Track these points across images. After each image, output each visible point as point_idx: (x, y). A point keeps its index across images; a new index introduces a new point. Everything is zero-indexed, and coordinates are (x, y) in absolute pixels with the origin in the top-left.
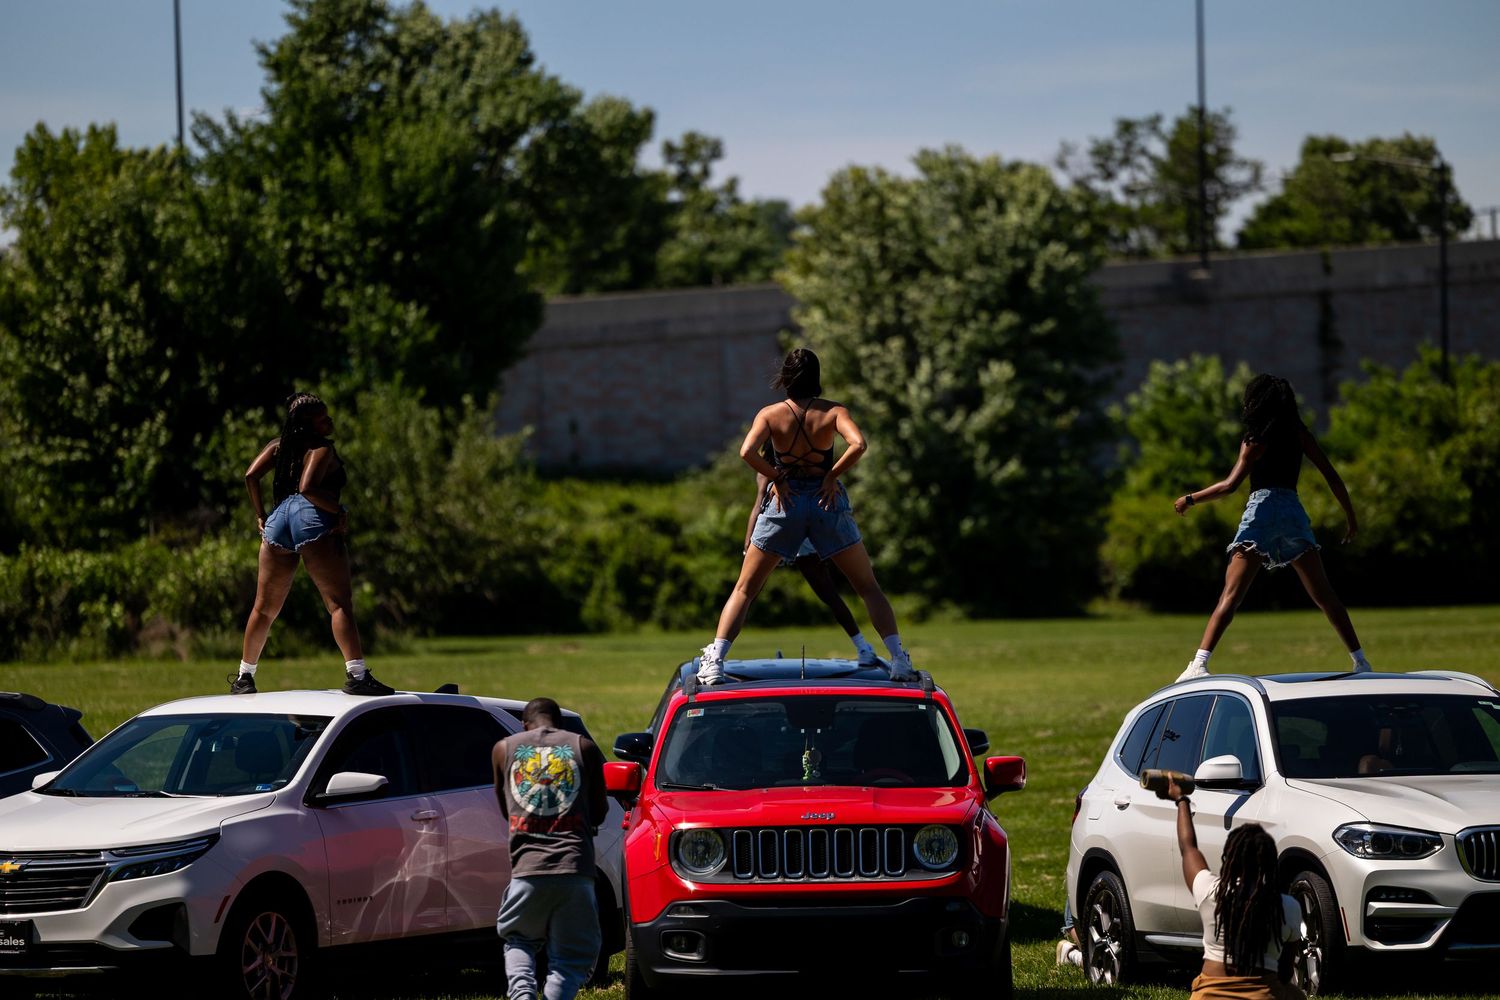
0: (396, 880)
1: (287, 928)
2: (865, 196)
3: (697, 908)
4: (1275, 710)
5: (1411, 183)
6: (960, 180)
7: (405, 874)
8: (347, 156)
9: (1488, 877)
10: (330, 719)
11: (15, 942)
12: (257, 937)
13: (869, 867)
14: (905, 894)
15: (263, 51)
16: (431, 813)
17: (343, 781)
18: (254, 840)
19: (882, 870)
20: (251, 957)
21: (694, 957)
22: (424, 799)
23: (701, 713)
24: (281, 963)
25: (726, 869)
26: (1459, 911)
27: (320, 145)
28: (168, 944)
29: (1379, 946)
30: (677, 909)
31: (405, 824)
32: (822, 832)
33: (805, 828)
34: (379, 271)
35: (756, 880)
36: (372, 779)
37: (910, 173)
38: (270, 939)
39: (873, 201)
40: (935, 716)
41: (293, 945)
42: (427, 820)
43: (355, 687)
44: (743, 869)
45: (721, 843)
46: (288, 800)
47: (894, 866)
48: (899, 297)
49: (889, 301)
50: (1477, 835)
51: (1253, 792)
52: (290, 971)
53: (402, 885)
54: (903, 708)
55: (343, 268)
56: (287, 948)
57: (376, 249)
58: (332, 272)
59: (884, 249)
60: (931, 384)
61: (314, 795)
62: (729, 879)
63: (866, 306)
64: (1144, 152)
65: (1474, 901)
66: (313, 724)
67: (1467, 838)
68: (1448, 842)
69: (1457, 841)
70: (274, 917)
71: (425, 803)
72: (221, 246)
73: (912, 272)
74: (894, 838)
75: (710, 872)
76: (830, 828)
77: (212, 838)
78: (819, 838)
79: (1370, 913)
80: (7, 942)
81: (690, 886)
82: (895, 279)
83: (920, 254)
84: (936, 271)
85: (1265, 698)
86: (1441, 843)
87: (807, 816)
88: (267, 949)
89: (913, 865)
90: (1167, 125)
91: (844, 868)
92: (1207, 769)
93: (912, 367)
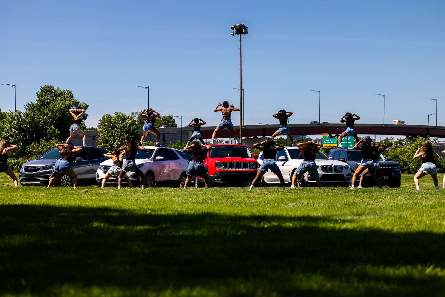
0: (164, 172)
1: (152, 178)
2: (108, 118)
3: (220, 173)
4: (289, 150)
5: (170, 122)
6: (121, 116)
7: (165, 171)
8: (47, 107)
9: (325, 172)
10: (155, 149)
11: (115, 179)
12: (148, 179)
13: (244, 168)
14: (249, 172)
15: (37, 94)
16: (168, 163)
17: (158, 158)
18: (147, 165)
19: (246, 168)
20: (147, 182)
21: (220, 180)
22: (167, 161)
23: (214, 147)
24: (151, 182)
25: (224, 168)
26: (321, 177)
27: (43, 106)
28: (137, 179)
29: (310, 181)
30: (216, 173)
31: (165, 165)
32: (237, 163)
33: (235, 162)
34: (52, 124)
35: (228, 169)
36: (162, 158)
37: (114, 115)
38: (150, 179)
39: (109, 119)
40: (247, 149)
41: (152, 180)
42: (168, 164)
43: (156, 146)
44: (226, 168)
45: (223, 164)
46: (151, 160)
47: (247, 168)
48: (112, 132)
49: (111, 132)
50: (324, 166)
51: (287, 161)
52: (152, 184)
53: (165, 172)
54: (242, 147)
55: (47, 123)
56: (151, 181)
57: (51, 120)
58: (45, 124)
59: (110, 125)
60: (117, 144)
61: (154, 160)
62: (225, 169)
63: (108, 133)
64: (135, 116)
65: (323, 175)
66: (153, 150)
67: (322, 167)
68: (320, 167)
69: (321, 167)
70: (150, 176)
71: (167, 162)
72: (31, 119)
73: (114, 128)
74: (247, 164)
75: (221, 168)
76: (239, 162)
77: (143, 164)
78: (237, 164)
79: (309, 177)
80: (114, 179)
81: (218, 170)
82: (112, 129)
83: (115, 126)
84: (117, 128)
85: (287, 148)
86: (319, 167)
87: (235, 160)
88: (149, 180)
89: (250, 168)
90: (138, 113)
91: (240, 168)
92: (280, 158)
93: (115, 141)
